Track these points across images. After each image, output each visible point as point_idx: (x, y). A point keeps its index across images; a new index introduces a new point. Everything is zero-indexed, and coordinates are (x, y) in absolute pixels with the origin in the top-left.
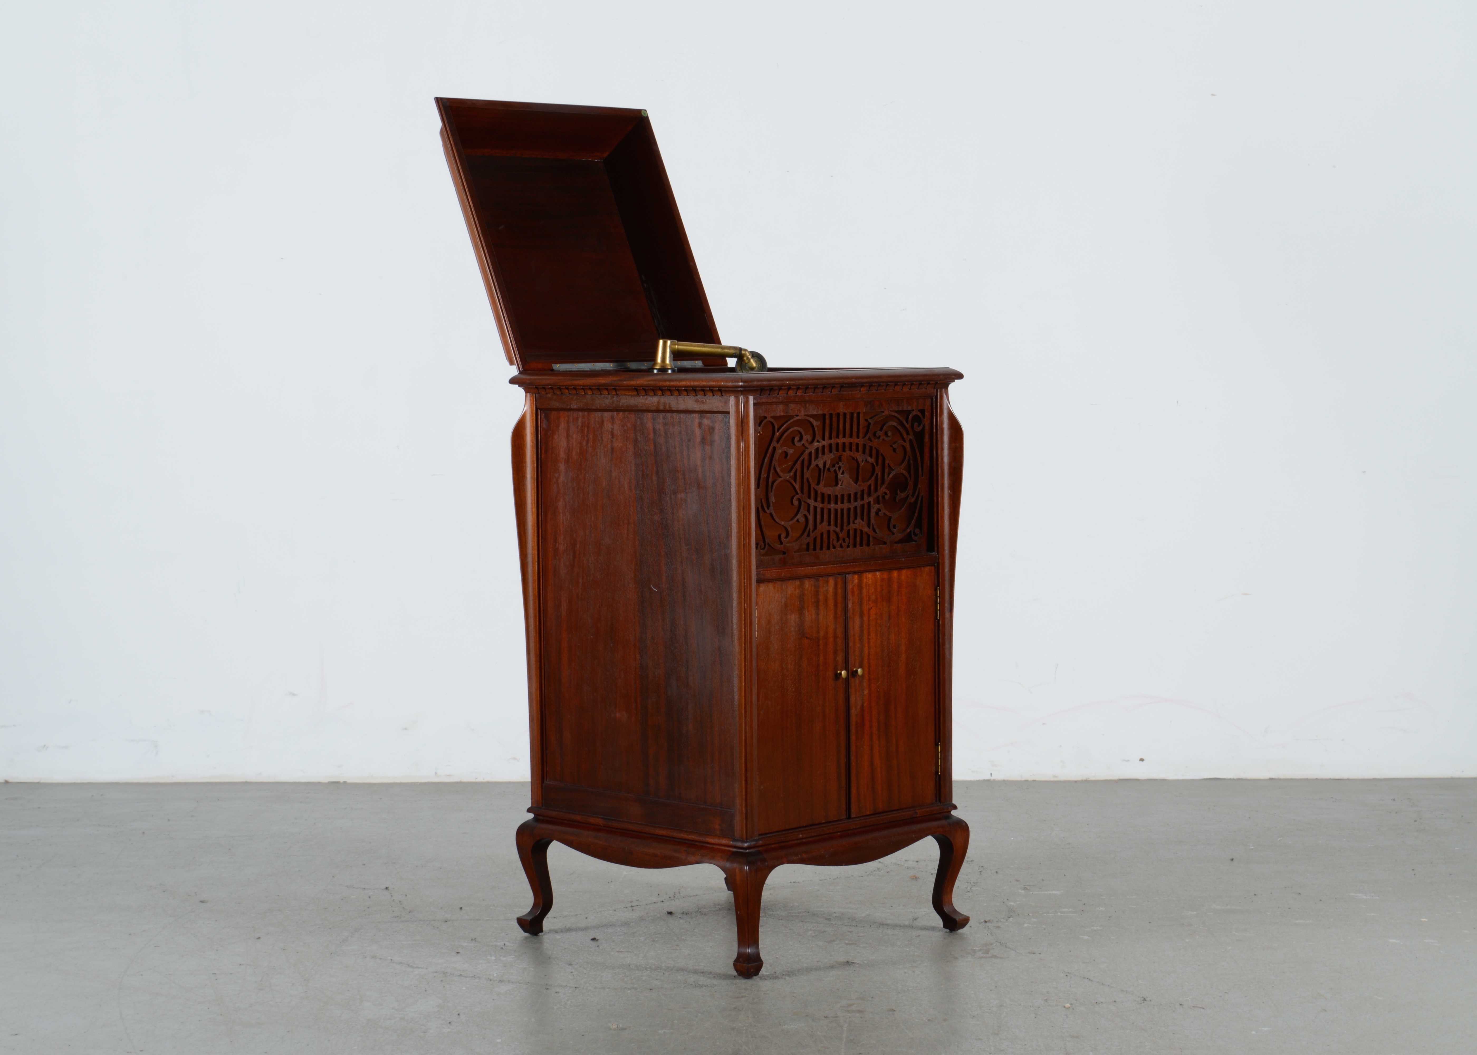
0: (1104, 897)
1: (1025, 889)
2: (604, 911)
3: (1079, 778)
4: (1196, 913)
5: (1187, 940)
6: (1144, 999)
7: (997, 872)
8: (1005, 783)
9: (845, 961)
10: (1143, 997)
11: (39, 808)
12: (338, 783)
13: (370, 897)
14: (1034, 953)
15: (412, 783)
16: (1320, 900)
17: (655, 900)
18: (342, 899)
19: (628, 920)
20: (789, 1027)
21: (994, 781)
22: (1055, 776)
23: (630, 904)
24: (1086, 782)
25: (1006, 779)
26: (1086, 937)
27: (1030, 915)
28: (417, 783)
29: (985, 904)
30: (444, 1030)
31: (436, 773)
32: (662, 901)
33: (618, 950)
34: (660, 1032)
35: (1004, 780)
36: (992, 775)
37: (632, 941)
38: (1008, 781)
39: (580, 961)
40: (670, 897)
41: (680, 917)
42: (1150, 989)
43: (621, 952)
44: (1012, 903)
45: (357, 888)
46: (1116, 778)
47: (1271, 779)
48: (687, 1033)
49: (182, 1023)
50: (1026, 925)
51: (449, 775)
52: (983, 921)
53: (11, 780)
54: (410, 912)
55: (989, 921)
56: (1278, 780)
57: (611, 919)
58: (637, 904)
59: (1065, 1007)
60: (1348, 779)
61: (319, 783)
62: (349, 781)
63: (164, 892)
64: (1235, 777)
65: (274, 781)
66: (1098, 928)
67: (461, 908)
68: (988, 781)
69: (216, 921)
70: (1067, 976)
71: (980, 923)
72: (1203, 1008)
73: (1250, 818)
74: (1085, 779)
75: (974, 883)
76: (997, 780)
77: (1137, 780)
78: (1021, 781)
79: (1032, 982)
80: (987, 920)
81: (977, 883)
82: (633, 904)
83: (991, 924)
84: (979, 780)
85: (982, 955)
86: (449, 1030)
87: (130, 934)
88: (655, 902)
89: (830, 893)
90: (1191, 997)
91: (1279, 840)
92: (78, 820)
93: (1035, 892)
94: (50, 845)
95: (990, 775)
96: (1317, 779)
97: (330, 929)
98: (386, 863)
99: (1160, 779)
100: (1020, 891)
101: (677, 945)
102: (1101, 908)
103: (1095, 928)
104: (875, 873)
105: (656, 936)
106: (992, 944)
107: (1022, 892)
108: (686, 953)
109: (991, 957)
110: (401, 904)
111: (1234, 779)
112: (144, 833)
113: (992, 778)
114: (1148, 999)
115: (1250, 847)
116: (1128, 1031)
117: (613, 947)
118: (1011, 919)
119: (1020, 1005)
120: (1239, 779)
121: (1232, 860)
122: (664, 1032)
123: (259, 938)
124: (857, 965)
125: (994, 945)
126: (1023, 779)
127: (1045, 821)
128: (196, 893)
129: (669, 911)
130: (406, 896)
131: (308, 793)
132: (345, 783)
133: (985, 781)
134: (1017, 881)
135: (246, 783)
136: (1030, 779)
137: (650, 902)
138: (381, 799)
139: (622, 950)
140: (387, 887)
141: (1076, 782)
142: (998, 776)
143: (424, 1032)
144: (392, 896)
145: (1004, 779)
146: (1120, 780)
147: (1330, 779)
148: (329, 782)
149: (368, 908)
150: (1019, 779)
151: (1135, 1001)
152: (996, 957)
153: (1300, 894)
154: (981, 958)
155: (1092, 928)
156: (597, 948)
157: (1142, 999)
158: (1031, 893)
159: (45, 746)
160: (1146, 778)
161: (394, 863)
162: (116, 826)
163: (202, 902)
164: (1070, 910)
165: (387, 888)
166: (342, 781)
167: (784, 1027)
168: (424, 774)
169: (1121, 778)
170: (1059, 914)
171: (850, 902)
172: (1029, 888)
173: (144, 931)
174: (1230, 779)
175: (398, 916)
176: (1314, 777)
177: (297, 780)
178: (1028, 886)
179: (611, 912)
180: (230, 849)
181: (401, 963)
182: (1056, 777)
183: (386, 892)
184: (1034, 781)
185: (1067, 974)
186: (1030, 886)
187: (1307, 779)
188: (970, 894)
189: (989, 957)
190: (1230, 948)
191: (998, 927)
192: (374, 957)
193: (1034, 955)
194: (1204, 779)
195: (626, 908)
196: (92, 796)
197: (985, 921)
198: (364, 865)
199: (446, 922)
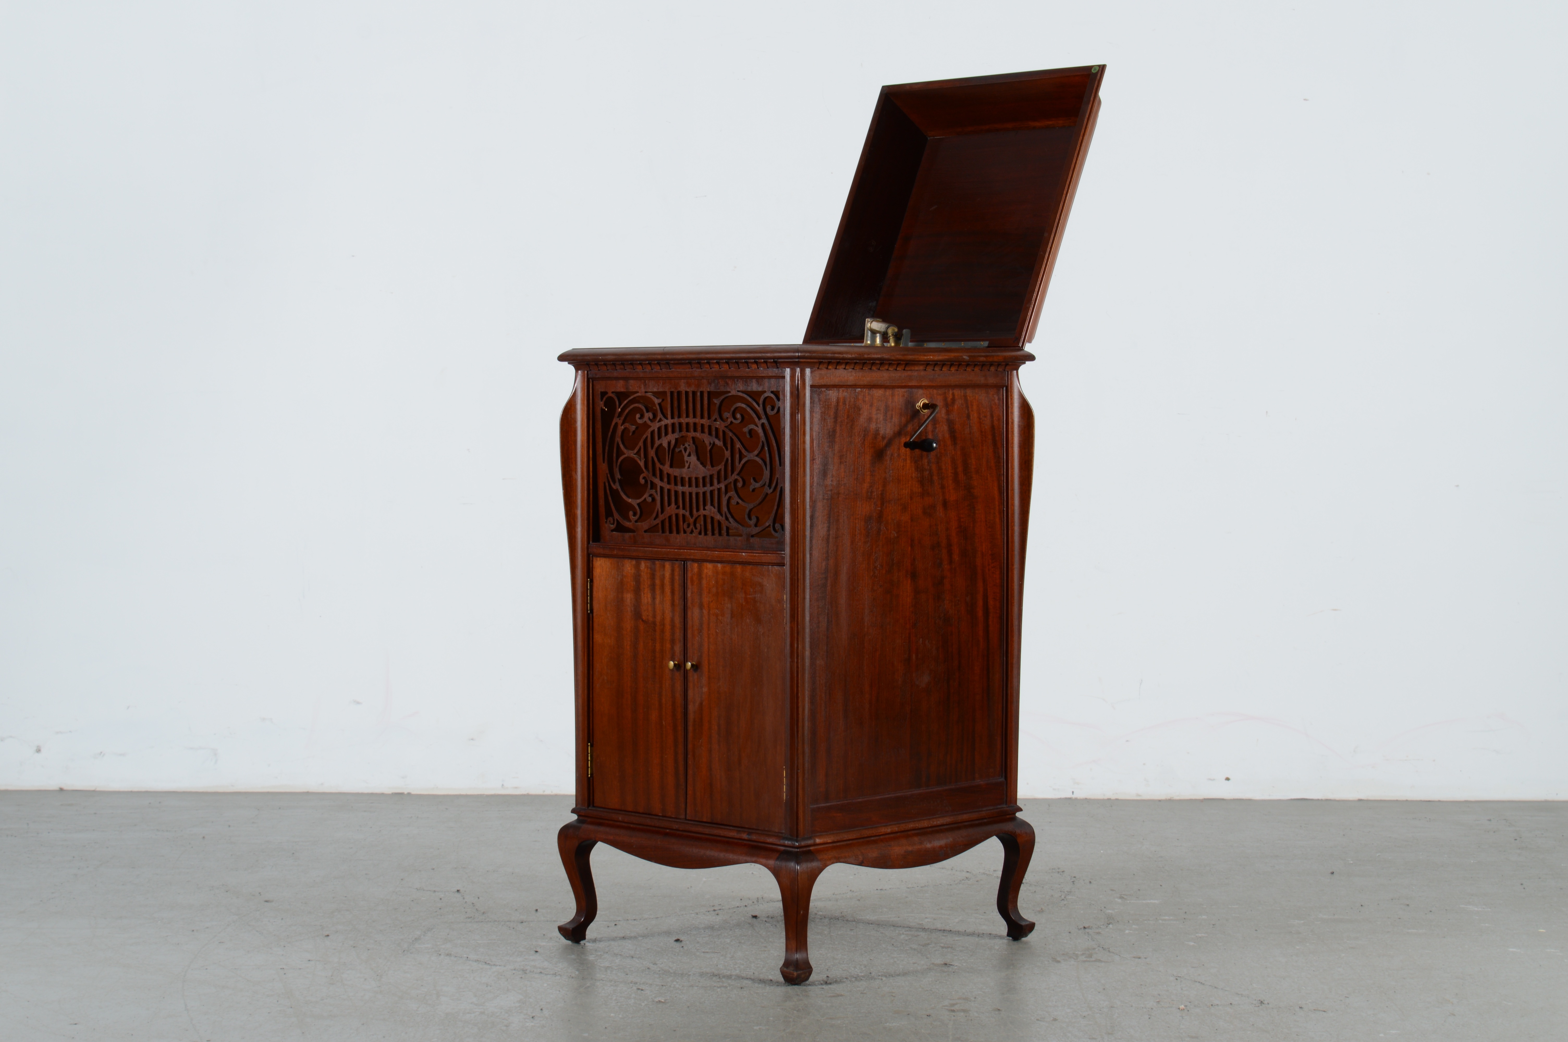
0: (1205, 907)
1: (1121, 898)
2: (686, 914)
3: (1163, 797)
4: (1302, 922)
5: (1298, 947)
6: (1262, 1002)
7: (1090, 882)
8: (1087, 801)
9: (942, 963)
10: (1260, 1000)
11: (95, 813)
12: (402, 794)
13: (441, 899)
14: (1139, 958)
15: (478, 795)
16: (1431, 911)
17: (738, 904)
18: (413, 901)
19: (712, 923)
20: (891, 1025)
21: (1076, 799)
22: (1138, 795)
23: (713, 909)
24: (1170, 801)
25: (1088, 797)
26: (1192, 944)
27: (1130, 922)
28: (484, 795)
29: (1082, 912)
30: (528, 1024)
31: (503, 785)
32: (746, 906)
33: (703, 950)
34: (755, 1028)
35: (1086, 799)
36: (1074, 793)
37: (717, 942)
38: (1090, 799)
39: (665, 960)
40: (753, 902)
41: (766, 921)
42: (1266, 992)
43: (707, 952)
44: (1110, 911)
45: (427, 891)
46: (1201, 797)
47: (1360, 800)
48: (784, 1030)
49: (250, 1014)
50: (1127, 932)
51: (516, 788)
52: (1082, 927)
53: (65, 788)
54: (484, 913)
55: (1089, 928)
56: (1368, 801)
57: (694, 922)
58: (720, 908)
59: (1179, 1009)
60: (1439, 801)
61: (383, 794)
62: (413, 793)
63: (227, 892)
64: (1324, 798)
65: (337, 791)
66: (1203, 935)
67: (537, 910)
68: (1070, 799)
69: (282, 919)
70: (1177, 979)
71: (1079, 929)
72: (1324, 1011)
73: (1344, 835)
74: (1169, 798)
75: (1068, 892)
76: (1078, 798)
77: (1223, 799)
78: (1103, 800)
79: (1141, 985)
80: (1086, 927)
81: (1070, 892)
82: (716, 908)
83: (1090, 930)
84: (1060, 798)
85: (1085, 959)
86: (533, 1024)
87: (193, 931)
88: (738, 907)
89: (919, 900)
90: (1310, 1001)
91: (1378, 855)
92: (135, 825)
93: (1133, 901)
94: (108, 848)
95: (1072, 793)
96: (1407, 800)
97: (401, 928)
98: (456, 868)
99: (1246, 799)
100: (1116, 900)
101: (765, 947)
102: (1204, 917)
103: (1200, 935)
104: (963, 881)
105: (743, 938)
106: (1094, 949)
107: (1120, 901)
108: (775, 954)
109: (1095, 961)
110: (474, 906)
111: (1322, 800)
112: (204, 837)
113: (1074, 796)
114: (1266, 1002)
115: (1350, 862)
116: (1249, 1032)
117: (698, 948)
118: (1111, 926)
119: (1132, 1006)
120: (1327, 800)
121: (1333, 873)
122: (760, 1029)
123: (328, 936)
124: (956, 967)
125: (1097, 950)
126: (1106, 798)
127: (1133, 836)
128: (260, 893)
129: (754, 915)
130: (479, 898)
131: (372, 803)
132: (409, 794)
133: (1066, 799)
134: (1112, 890)
135: (308, 793)
136: (1113, 797)
137: (733, 907)
138: (447, 809)
139: (707, 951)
140: (459, 889)
141: (1160, 801)
142: (1080, 794)
143: (506, 1026)
144: (464, 898)
145: (1086, 797)
146: (1205, 799)
147: (1421, 801)
148: (392, 793)
149: (440, 909)
150: (1101, 797)
151: (1252, 1004)
152: (1100, 961)
153: (1408, 905)
154: (1084, 961)
155: (1197, 935)
156: (681, 949)
157: (1259, 1002)
158: (1129, 902)
159: (101, 753)
160: (1232, 798)
161: (464, 868)
162: (175, 831)
163: (266, 901)
164: (1171, 918)
165: (458, 891)
166: (406, 792)
167: (885, 1025)
168: (491, 785)
169: (1206, 797)
170: (1160, 921)
171: (942, 909)
172: (1125, 897)
173: (207, 928)
174: (1318, 800)
175: (471, 917)
176: (1404, 799)
177: (360, 791)
178: (1124, 895)
179: (693, 915)
180: (293, 853)
181: (478, 961)
182: (1140, 796)
183: (457, 895)
184: (1117, 799)
185: (1177, 978)
186: (1126, 895)
187: (1397, 800)
188: (1065, 902)
189: (1092, 961)
190: (1343, 955)
191: (1099, 933)
192: (449, 955)
193: (1140, 959)
194: (1291, 800)
195: (709, 911)
196: (150, 803)
197: (1084, 928)
198: (433, 869)
199: (522, 922)
